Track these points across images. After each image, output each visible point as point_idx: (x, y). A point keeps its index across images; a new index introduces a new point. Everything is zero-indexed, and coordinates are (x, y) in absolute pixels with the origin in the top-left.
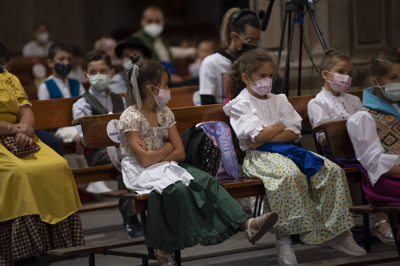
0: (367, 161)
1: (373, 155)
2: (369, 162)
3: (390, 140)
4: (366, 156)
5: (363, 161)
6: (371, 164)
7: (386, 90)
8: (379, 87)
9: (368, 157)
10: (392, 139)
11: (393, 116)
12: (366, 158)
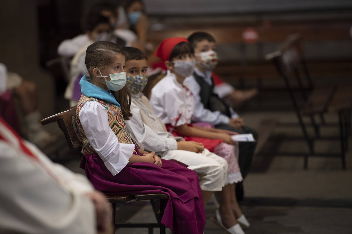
0: (108, 151)
1: (114, 145)
2: (110, 152)
3: (115, 130)
4: (107, 146)
5: (104, 151)
6: (113, 154)
7: (112, 79)
8: (103, 77)
9: (109, 146)
10: (117, 129)
11: (117, 106)
12: (107, 148)
